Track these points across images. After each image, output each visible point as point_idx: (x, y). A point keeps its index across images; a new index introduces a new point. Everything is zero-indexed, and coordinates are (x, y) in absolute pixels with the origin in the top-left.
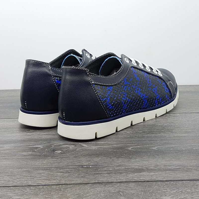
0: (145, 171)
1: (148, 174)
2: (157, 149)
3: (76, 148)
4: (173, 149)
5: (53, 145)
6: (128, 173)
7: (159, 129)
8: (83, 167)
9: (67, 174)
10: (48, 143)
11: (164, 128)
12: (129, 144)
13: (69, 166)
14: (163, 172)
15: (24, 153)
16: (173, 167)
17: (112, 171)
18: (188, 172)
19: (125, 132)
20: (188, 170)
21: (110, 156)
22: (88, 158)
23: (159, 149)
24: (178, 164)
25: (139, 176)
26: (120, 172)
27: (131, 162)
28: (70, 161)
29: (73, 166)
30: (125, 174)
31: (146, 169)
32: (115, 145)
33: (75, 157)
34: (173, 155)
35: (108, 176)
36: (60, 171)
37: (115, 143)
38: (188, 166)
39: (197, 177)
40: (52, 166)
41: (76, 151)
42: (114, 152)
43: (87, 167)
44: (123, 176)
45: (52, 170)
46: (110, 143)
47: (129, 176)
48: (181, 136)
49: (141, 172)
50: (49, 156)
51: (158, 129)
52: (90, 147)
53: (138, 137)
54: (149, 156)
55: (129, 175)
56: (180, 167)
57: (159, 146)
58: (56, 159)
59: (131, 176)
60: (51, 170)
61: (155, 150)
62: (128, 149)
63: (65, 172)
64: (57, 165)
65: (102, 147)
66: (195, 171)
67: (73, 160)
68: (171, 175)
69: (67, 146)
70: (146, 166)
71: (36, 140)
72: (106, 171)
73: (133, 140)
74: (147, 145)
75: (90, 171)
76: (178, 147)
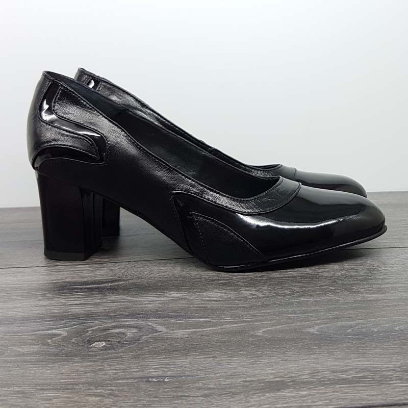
0: (288, 387)
1: (294, 394)
2: (317, 331)
3: (140, 336)
4: (352, 331)
5: (91, 329)
6: (251, 393)
7: (325, 285)
8: (151, 381)
9: (111, 400)
10: (79, 324)
11: (335, 282)
12: (260, 321)
13: (119, 379)
14: (328, 388)
15: (24, 349)
16: (351, 375)
17: (214, 388)
18: (382, 386)
19: (251, 294)
20: (382, 381)
21: (213, 352)
22: (164, 358)
23: (322, 332)
24: (362, 368)
25: (274, 400)
26: (233, 390)
27: (259, 367)
28: (123, 367)
29: (127, 379)
30: (242, 395)
31: (290, 382)
32: (228, 326)
33: (135, 357)
34: (352, 344)
35: (204, 401)
36: (95, 391)
37: (228, 320)
38: (384, 371)
39: (402, 398)
40: (80, 379)
41: (139, 342)
42: (223, 342)
43: (158, 381)
44: (238, 400)
45: (78, 391)
46: (217, 320)
47: (252, 400)
48: (369, 299)
49: (279, 390)
50: (76, 356)
51: (323, 286)
52: (172, 332)
53: (279, 304)
54: (300, 349)
55: (251, 398)
56: (366, 374)
57: (322, 324)
58: (91, 361)
59: (256, 401)
60: (75, 389)
61: (313, 334)
62: (256, 334)
63: (106, 395)
64: (90, 378)
65: (198, 332)
66: (397, 382)
67: (130, 364)
68: (346, 393)
69: (122, 330)
70: (292, 373)
71: (55, 317)
72: (200, 389)
73: (268, 311)
74: (299, 324)
75: (165, 392)
76: (363, 326)
